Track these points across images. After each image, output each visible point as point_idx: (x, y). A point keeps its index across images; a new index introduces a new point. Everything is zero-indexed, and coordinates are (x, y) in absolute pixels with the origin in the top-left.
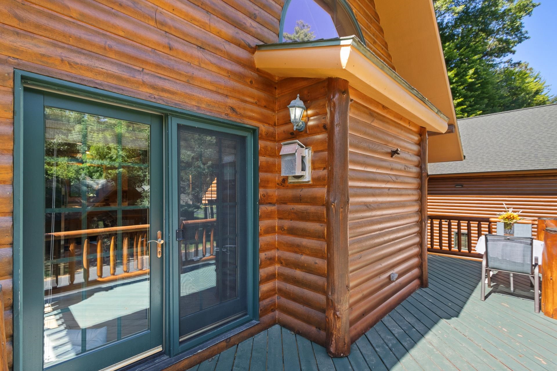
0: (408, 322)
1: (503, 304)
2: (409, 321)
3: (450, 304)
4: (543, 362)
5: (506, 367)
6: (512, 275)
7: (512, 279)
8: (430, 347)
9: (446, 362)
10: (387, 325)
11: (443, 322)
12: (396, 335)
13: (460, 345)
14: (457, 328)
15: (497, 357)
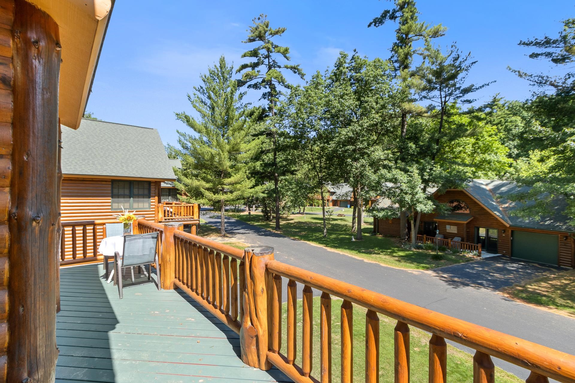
0: (82, 357)
1: (136, 294)
2: (82, 355)
3: (101, 315)
4: (192, 320)
5: (183, 337)
6: (132, 268)
7: (132, 271)
8: (127, 363)
9: (153, 364)
10: (62, 378)
11: (112, 334)
12: (85, 379)
13: (145, 343)
14: (129, 331)
15: (172, 334)
